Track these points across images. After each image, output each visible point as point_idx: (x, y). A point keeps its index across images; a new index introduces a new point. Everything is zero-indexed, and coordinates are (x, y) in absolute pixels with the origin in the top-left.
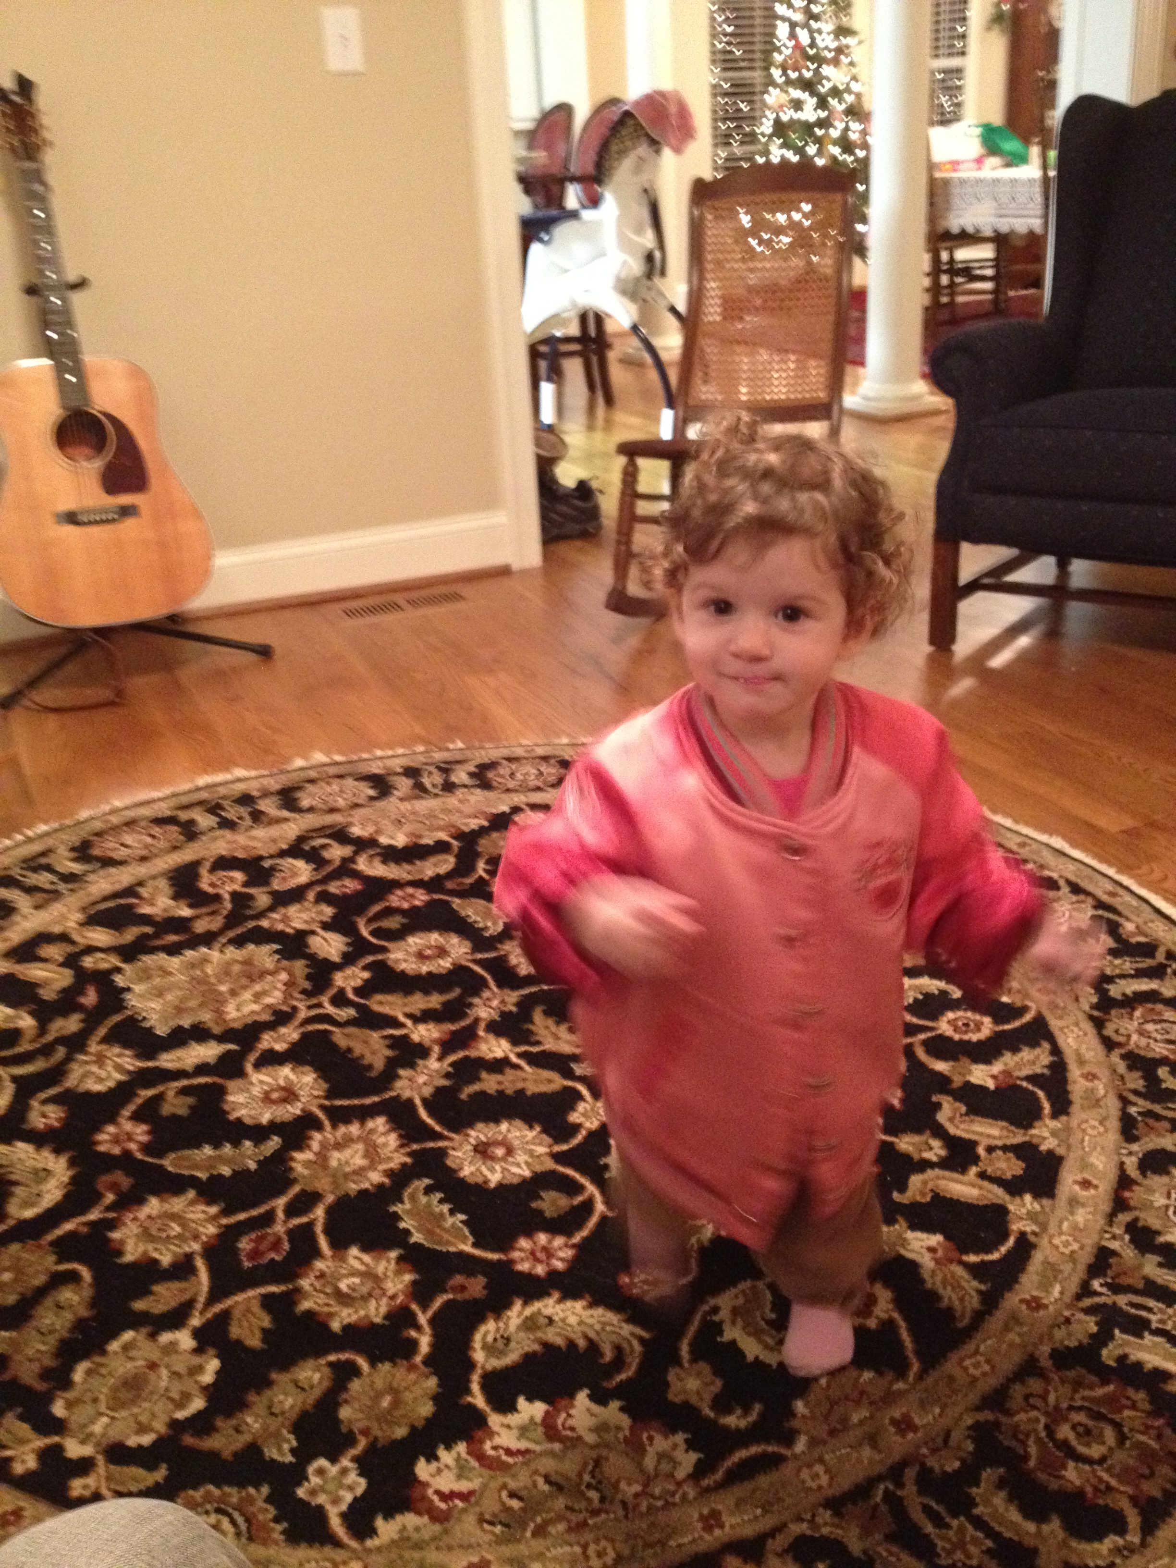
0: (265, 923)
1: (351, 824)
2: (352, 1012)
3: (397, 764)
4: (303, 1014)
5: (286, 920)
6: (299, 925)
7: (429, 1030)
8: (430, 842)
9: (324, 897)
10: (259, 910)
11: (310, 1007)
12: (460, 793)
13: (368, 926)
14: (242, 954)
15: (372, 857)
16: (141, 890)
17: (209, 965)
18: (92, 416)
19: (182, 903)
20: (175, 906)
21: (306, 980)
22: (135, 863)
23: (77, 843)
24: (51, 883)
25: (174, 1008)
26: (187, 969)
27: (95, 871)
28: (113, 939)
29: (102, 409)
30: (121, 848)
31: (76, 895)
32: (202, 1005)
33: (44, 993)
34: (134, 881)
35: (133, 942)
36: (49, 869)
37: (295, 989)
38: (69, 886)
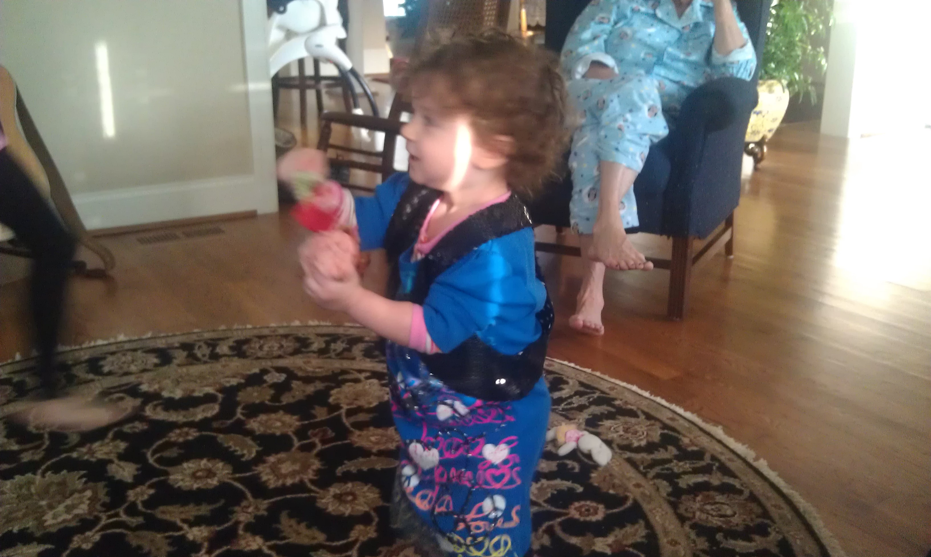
0: (75, 455)
1: (140, 384)
2: (140, 520)
3: (176, 341)
4: (104, 521)
5: (92, 452)
6: (100, 455)
7: (200, 531)
8: (201, 394)
9: (120, 436)
10: (70, 445)
11: (110, 517)
12: (223, 360)
13: (153, 455)
14: (56, 478)
15: (156, 406)
17: (32, 486)
19: (13, 440)
20: (7, 443)
21: (105, 495)
25: (4, 517)
26: (16, 489)
32: (25, 515)
37: (97, 502)
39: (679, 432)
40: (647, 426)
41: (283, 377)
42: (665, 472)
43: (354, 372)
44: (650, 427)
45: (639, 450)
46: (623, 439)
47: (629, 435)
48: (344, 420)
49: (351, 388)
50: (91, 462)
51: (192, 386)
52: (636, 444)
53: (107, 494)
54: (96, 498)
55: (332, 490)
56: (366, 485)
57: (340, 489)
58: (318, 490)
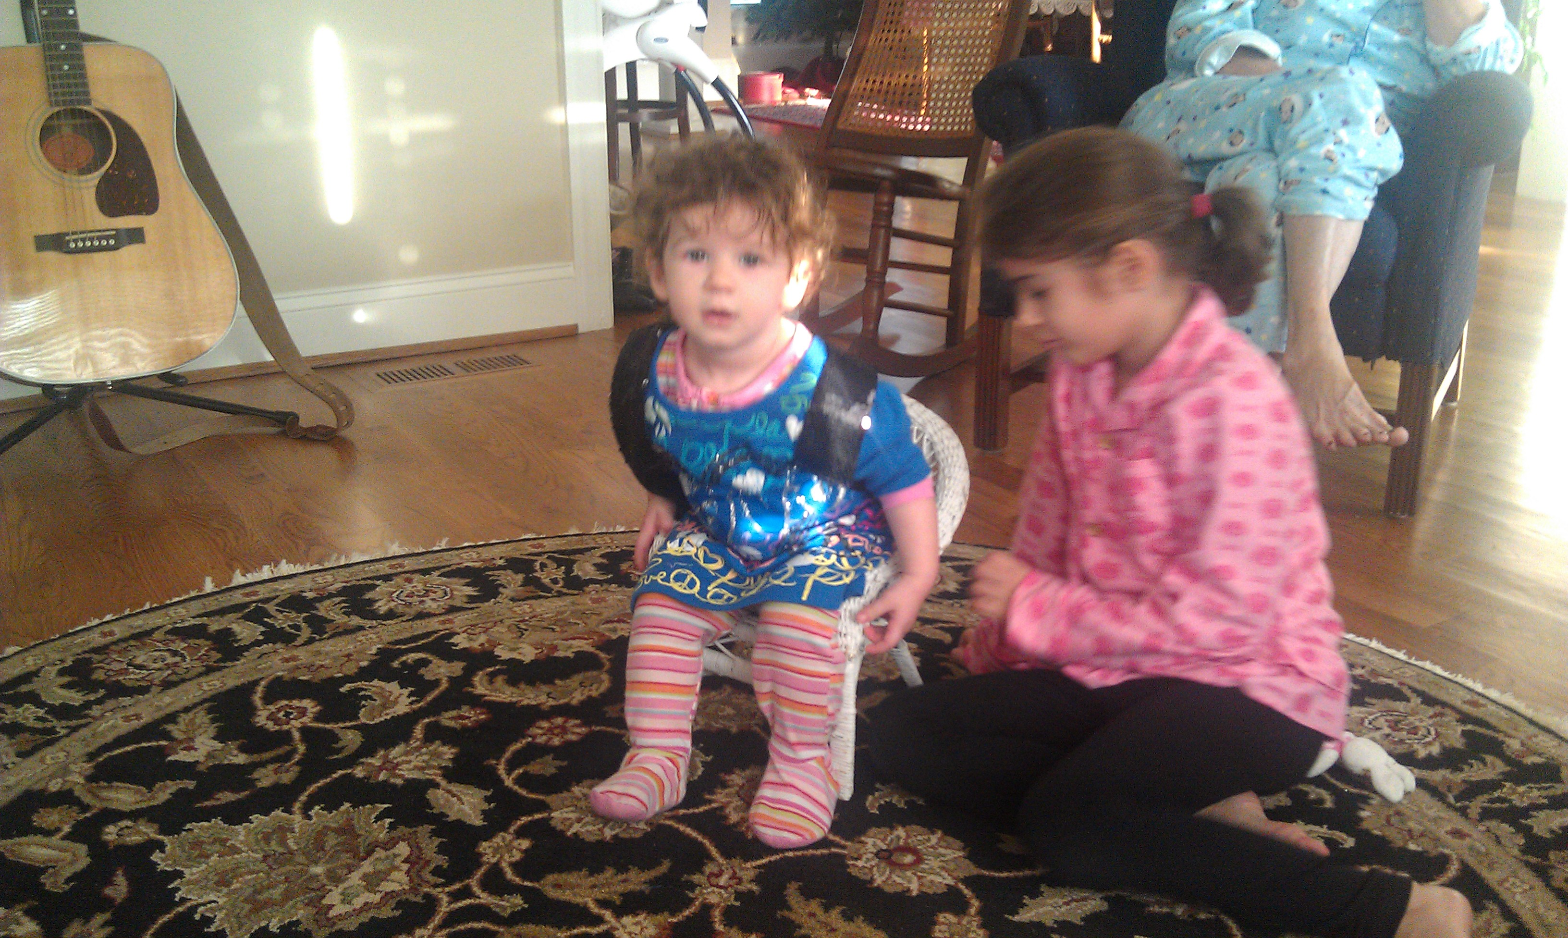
0: (359, 772)
1: (453, 634)
2: (517, 900)
4: (445, 907)
5: (391, 767)
7: (638, 924)
8: (570, 654)
9: (434, 733)
10: (345, 753)
11: (455, 896)
12: (592, 589)
13: (509, 772)
14: (334, 818)
15: (492, 677)
16: (170, 727)
17: (289, 835)
18: (88, 115)
19: (232, 745)
20: (222, 750)
21: (438, 853)
22: (154, 690)
23: (69, 663)
24: (38, 719)
25: (246, 900)
26: (257, 841)
27: (99, 701)
28: (139, 798)
29: (102, 108)
30: (131, 669)
31: (77, 735)
32: (287, 896)
33: (47, 881)
34: (159, 715)
35: (168, 802)
36: (34, 699)
37: (423, 867)
38: (64, 723)
39: (1494, 729)
40: (1431, 717)
42: (1498, 805)
44: (1435, 720)
45: (1429, 763)
46: (1395, 743)
47: (1404, 734)
50: (394, 786)
51: (549, 638)
52: (1422, 753)
53: (441, 849)
54: (419, 858)
55: (870, 841)
56: (933, 833)
57: (883, 840)
58: (843, 842)
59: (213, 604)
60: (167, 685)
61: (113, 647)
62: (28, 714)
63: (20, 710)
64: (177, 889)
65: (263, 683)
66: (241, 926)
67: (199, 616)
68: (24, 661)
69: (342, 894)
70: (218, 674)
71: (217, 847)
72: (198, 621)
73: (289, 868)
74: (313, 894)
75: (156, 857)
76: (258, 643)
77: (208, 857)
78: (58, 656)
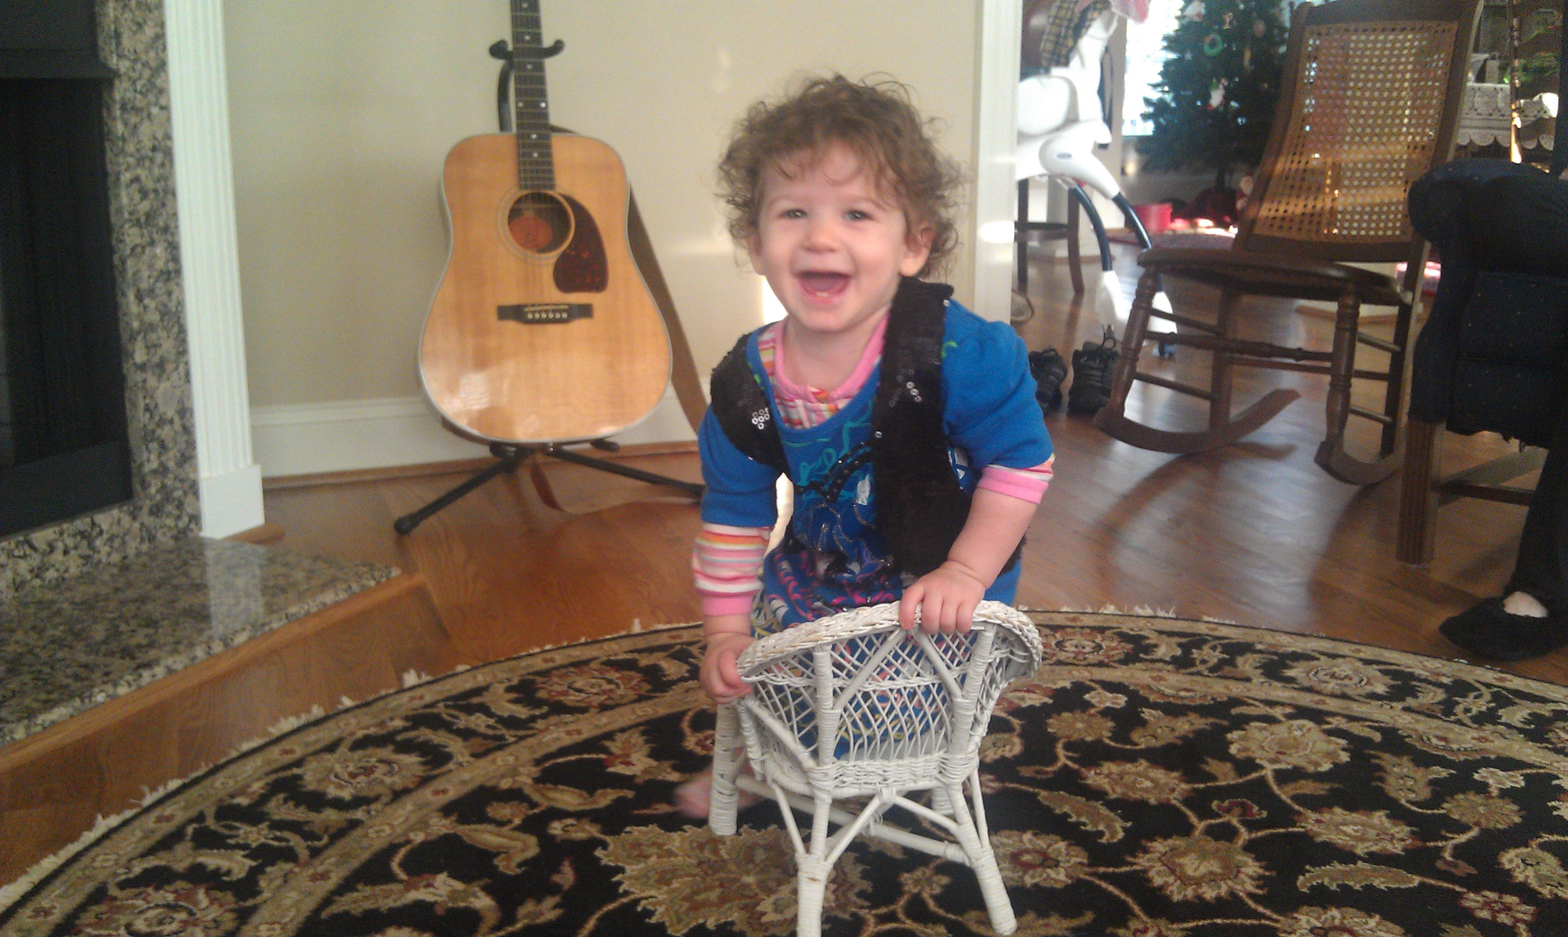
4: (873, 927)
11: (882, 919)
14: (762, 838)
16: (608, 743)
17: (721, 846)
18: (552, 200)
19: (666, 765)
20: (658, 767)
21: (862, 878)
22: (593, 711)
23: (515, 682)
24: (489, 727)
25: (685, 899)
26: (692, 849)
27: (544, 717)
28: (581, 801)
29: (564, 193)
30: (571, 692)
31: (525, 743)
32: (723, 900)
33: (500, 863)
34: (597, 732)
35: (608, 807)
36: (484, 709)
37: (848, 890)
38: (512, 732)
41: (1121, 700)
43: (1257, 703)
48: (1275, 788)
49: (1265, 733)
53: (865, 875)
54: (845, 880)
55: (1303, 919)
56: (1371, 916)
57: (1318, 919)
58: (1275, 916)
59: (642, 643)
60: (604, 708)
61: (555, 672)
62: (479, 722)
63: (473, 718)
64: (619, 883)
65: (690, 714)
66: (679, 921)
67: (631, 652)
68: (475, 677)
69: (774, 904)
70: (650, 702)
71: (654, 850)
72: (629, 656)
73: (722, 875)
74: (748, 901)
75: (599, 853)
76: (683, 679)
77: (647, 857)
78: (505, 676)
